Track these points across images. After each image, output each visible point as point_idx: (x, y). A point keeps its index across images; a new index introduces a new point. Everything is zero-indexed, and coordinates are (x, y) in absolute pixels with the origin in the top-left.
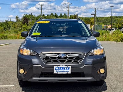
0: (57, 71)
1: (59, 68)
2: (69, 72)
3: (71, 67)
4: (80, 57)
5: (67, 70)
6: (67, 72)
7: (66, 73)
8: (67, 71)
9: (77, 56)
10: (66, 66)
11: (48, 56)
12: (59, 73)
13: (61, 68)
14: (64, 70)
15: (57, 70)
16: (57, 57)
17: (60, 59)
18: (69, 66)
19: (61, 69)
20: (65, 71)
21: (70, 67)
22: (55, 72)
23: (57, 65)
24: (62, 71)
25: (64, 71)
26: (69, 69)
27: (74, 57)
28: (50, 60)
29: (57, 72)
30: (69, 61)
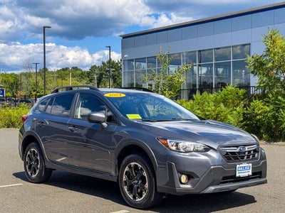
1: (241, 167)
3: (252, 166)
4: (256, 150)
6: (248, 173)
9: (254, 148)
10: (247, 165)
11: (227, 151)
14: (246, 171)
16: (237, 152)
17: (240, 154)
19: (243, 169)
23: (239, 164)
24: (243, 172)
26: (250, 168)
27: (252, 151)
28: (230, 157)
29: (239, 174)
30: (248, 157)
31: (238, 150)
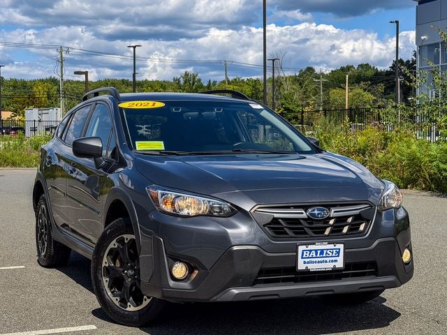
0: (305, 263)
1: (310, 251)
2: (340, 264)
3: (345, 249)
4: (364, 216)
5: (334, 259)
6: (334, 264)
7: (329, 266)
8: (332, 261)
9: (357, 212)
10: (331, 246)
11: (276, 215)
12: (313, 267)
13: (316, 251)
14: (325, 259)
15: (306, 260)
16: (303, 219)
17: (312, 224)
18: (338, 246)
19: (316, 254)
20: (328, 259)
21: (341, 246)
22: (301, 266)
23: (307, 244)
24: (319, 262)
25: (326, 262)
26: (338, 253)
27: (349, 217)
28: (282, 228)
29: (306, 265)
30: (337, 230)
31: (305, 215)
